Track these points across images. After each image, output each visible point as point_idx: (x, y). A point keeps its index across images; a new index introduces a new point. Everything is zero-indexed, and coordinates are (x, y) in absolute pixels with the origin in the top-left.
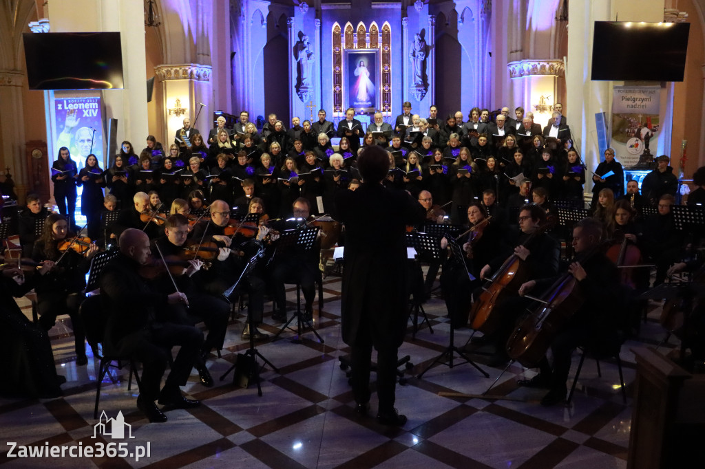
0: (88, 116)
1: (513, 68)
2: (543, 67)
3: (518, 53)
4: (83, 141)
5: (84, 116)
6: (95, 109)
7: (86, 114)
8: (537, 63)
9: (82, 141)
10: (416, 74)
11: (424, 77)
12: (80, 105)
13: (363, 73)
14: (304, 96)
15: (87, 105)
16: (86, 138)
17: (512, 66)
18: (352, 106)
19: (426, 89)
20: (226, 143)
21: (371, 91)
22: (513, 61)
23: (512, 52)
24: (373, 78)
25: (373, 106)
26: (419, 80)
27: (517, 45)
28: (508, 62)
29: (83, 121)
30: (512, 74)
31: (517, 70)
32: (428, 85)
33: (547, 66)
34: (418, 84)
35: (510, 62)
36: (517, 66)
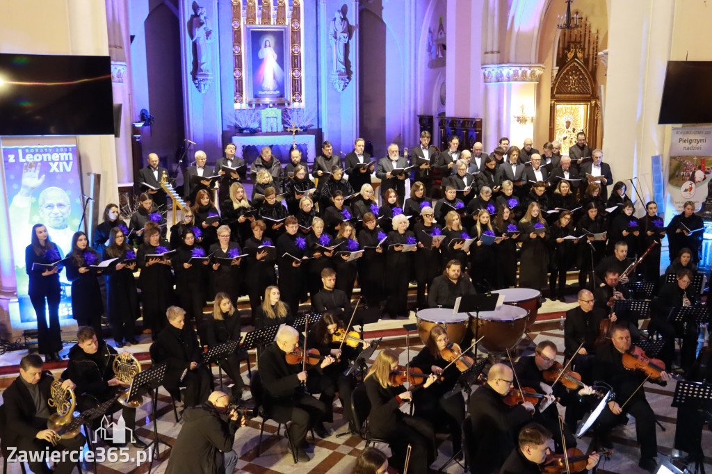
0: (57, 171)
1: (489, 72)
2: (524, 73)
3: (495, 55)
4: (51, 206)
5: (51, 171)
6: (68, 162)
7: (54, 168)
8: (518, 69)
9: (49, 206)
10: (337, 59)
11: (347, 63)
12: (45, 155)
13: (269, 55)
14: (202, 86)
15: (55, 156)
16: (55, 202)
17: (488, 70)
18: (256, 96)
19: (349, 78)
20: (243, 201)
21: (279, 79)
22: (487, 64)
23: (486, 53)
24: (281, 61)
25: (282, 96)
26: (342, 68)
27: (493, 44)
28: (482, 65)
29: (51, 179)
30: (485, 78)
31: (494, 74)
32: (352, 73)
33: (529, 72)
34: (340, 71)
35: (484, 64)
36: (493, 70)
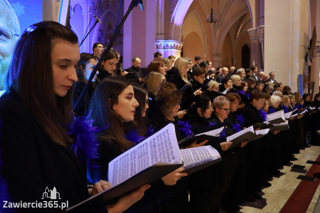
2: (177, 45)
3: (163, 35)
8: (175, 43)
22: (159, 40)
23: (157, 34)
27: (161, 30)
30: (158, 47)
31: (162, 45)
35: (157, 40)
36: (163, 43)
